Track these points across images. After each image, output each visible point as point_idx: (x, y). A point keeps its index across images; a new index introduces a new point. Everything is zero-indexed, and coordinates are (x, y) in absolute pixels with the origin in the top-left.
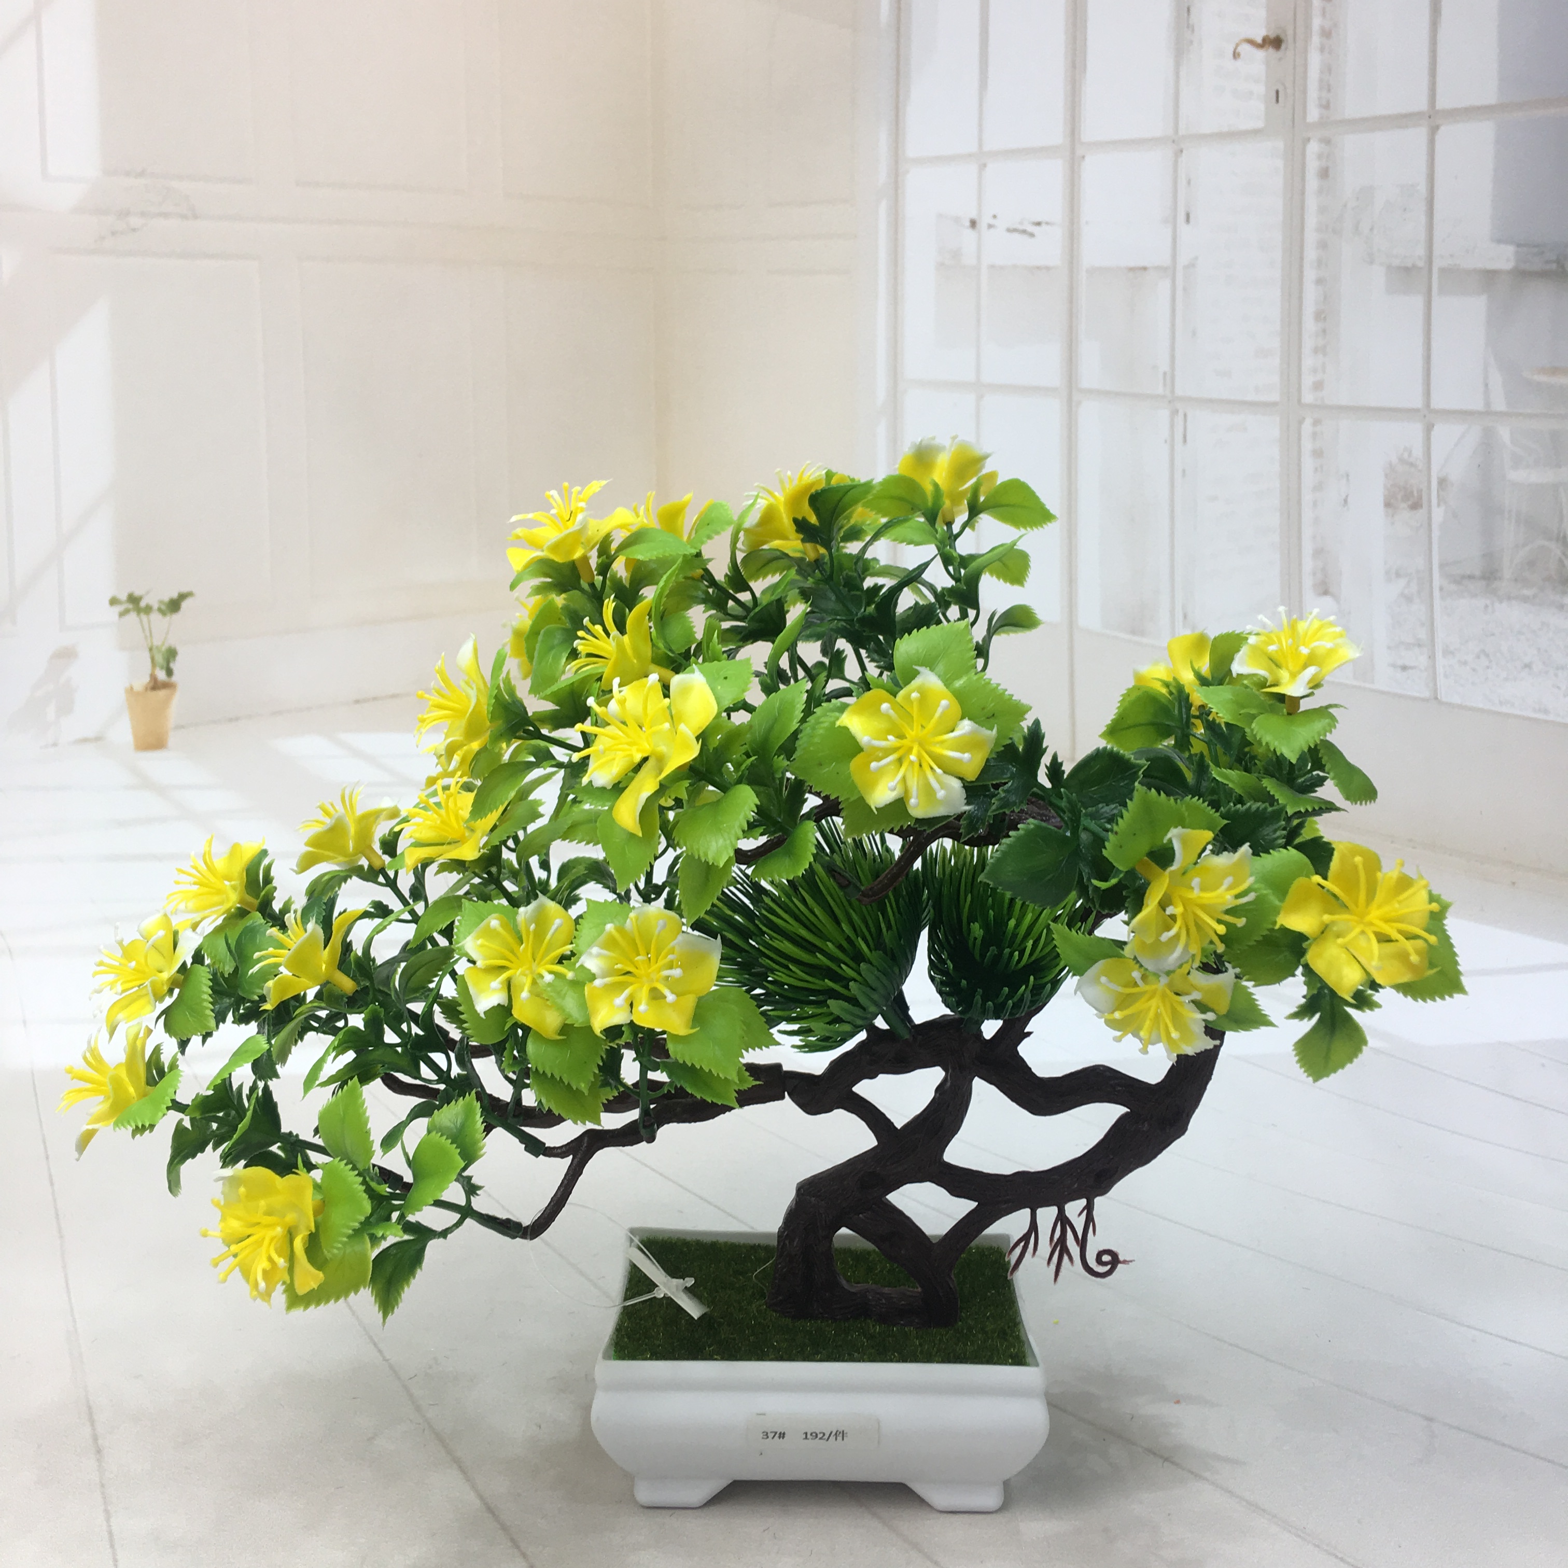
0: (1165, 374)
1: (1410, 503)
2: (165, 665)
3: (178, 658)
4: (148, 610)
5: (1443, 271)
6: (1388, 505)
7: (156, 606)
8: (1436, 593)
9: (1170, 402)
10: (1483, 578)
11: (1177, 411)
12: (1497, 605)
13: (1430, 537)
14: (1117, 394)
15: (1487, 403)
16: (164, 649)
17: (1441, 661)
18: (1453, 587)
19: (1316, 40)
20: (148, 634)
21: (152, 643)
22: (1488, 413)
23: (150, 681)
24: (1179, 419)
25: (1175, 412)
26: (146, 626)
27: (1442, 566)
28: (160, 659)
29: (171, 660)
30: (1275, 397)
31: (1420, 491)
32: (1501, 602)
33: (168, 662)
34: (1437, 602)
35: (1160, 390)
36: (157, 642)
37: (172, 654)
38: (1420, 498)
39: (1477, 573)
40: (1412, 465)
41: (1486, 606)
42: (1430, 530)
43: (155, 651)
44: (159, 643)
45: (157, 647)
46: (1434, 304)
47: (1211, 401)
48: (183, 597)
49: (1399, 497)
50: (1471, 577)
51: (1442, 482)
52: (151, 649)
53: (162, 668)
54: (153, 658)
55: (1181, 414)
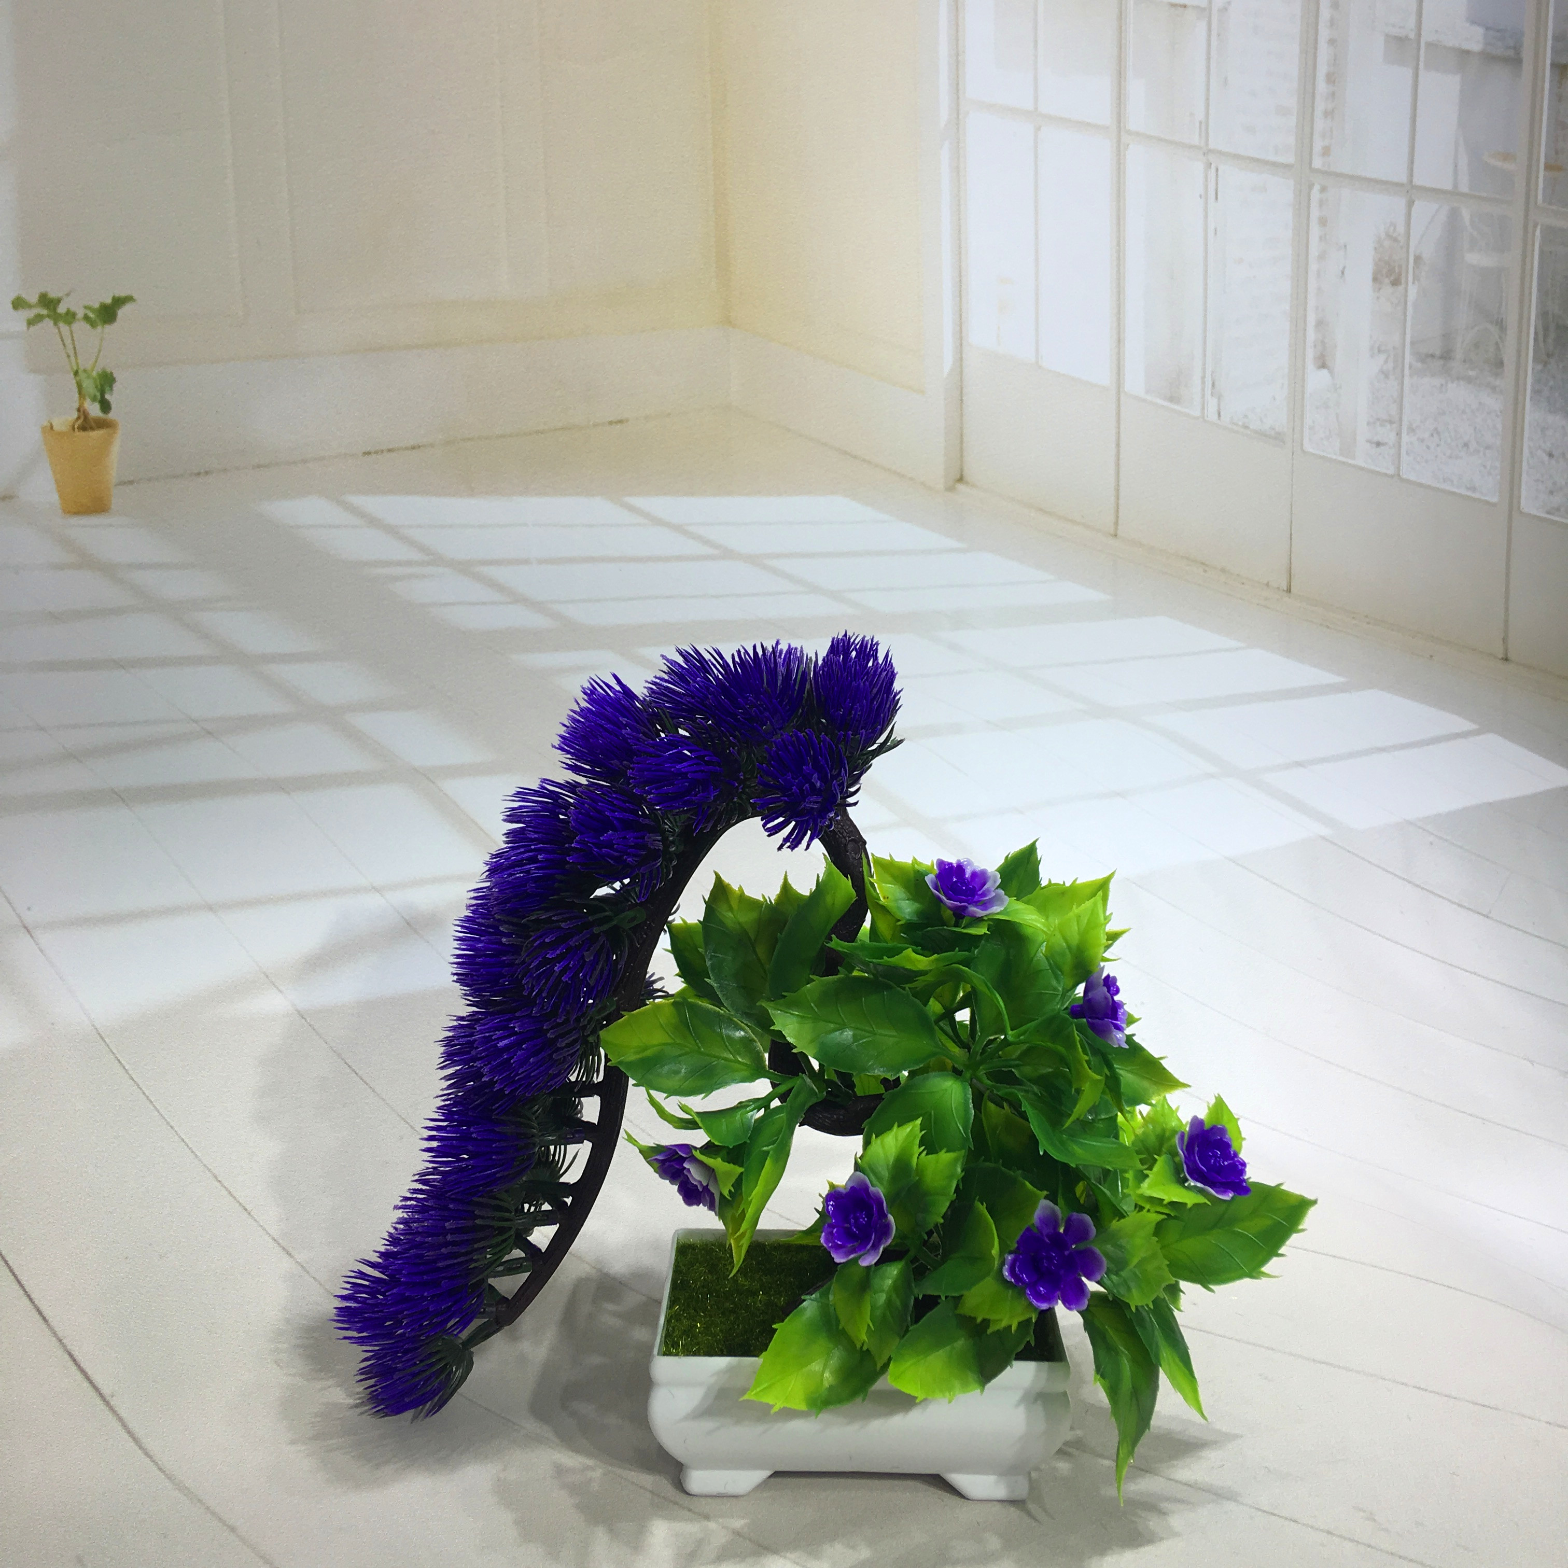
0: (1201, 123)
1: (1392, 278)
2: (99, 397)
3: (116, 387)
4: (70, 317)
5: (1429, 45)
6: (1375, 279)
7: (80, 314)
8: (1407, 371)
9: (1204, 154)
10: (1442, 357)
11: (1211, 164)
12: (1450, 385)
13: (1405, 314)
14: (1160, 140)
15: (1455, 185)
16: (94, 374)
17: (1405, 438)
18: (1419, 365)
20: (72, 353)
21: (77, 364)
22: (1454, 193)
23: (78, 418)
24: (1213, 174)
25: (1209, 165)
26: (68, 342)
27: (1413, 343)
28: (90, 386)
29: (107, 388)
30: (1290, 159)
31: (1400, 267)
32: (1452, 382)
33: (103, 394)
34: (1407, 380)
35: (1196, 140)
36: (85, 362)
37: (107, 381)
38: (1400, 274)
39: (1438, 353)
40: (1396, 240)
41: (1442, 385)
42: (1405, 308)
43: (82, 375)
44: (89, 367)
45: (85, 371)
46: (1421, 79)
47: (1237, 157)
48: (119, 302)
49: (1384, 271)
50: (1432, 356)
51: (1418, 259)
52: (76, 373)
53: (94, 399)
54: (80, 386)
55: (1213, 166)
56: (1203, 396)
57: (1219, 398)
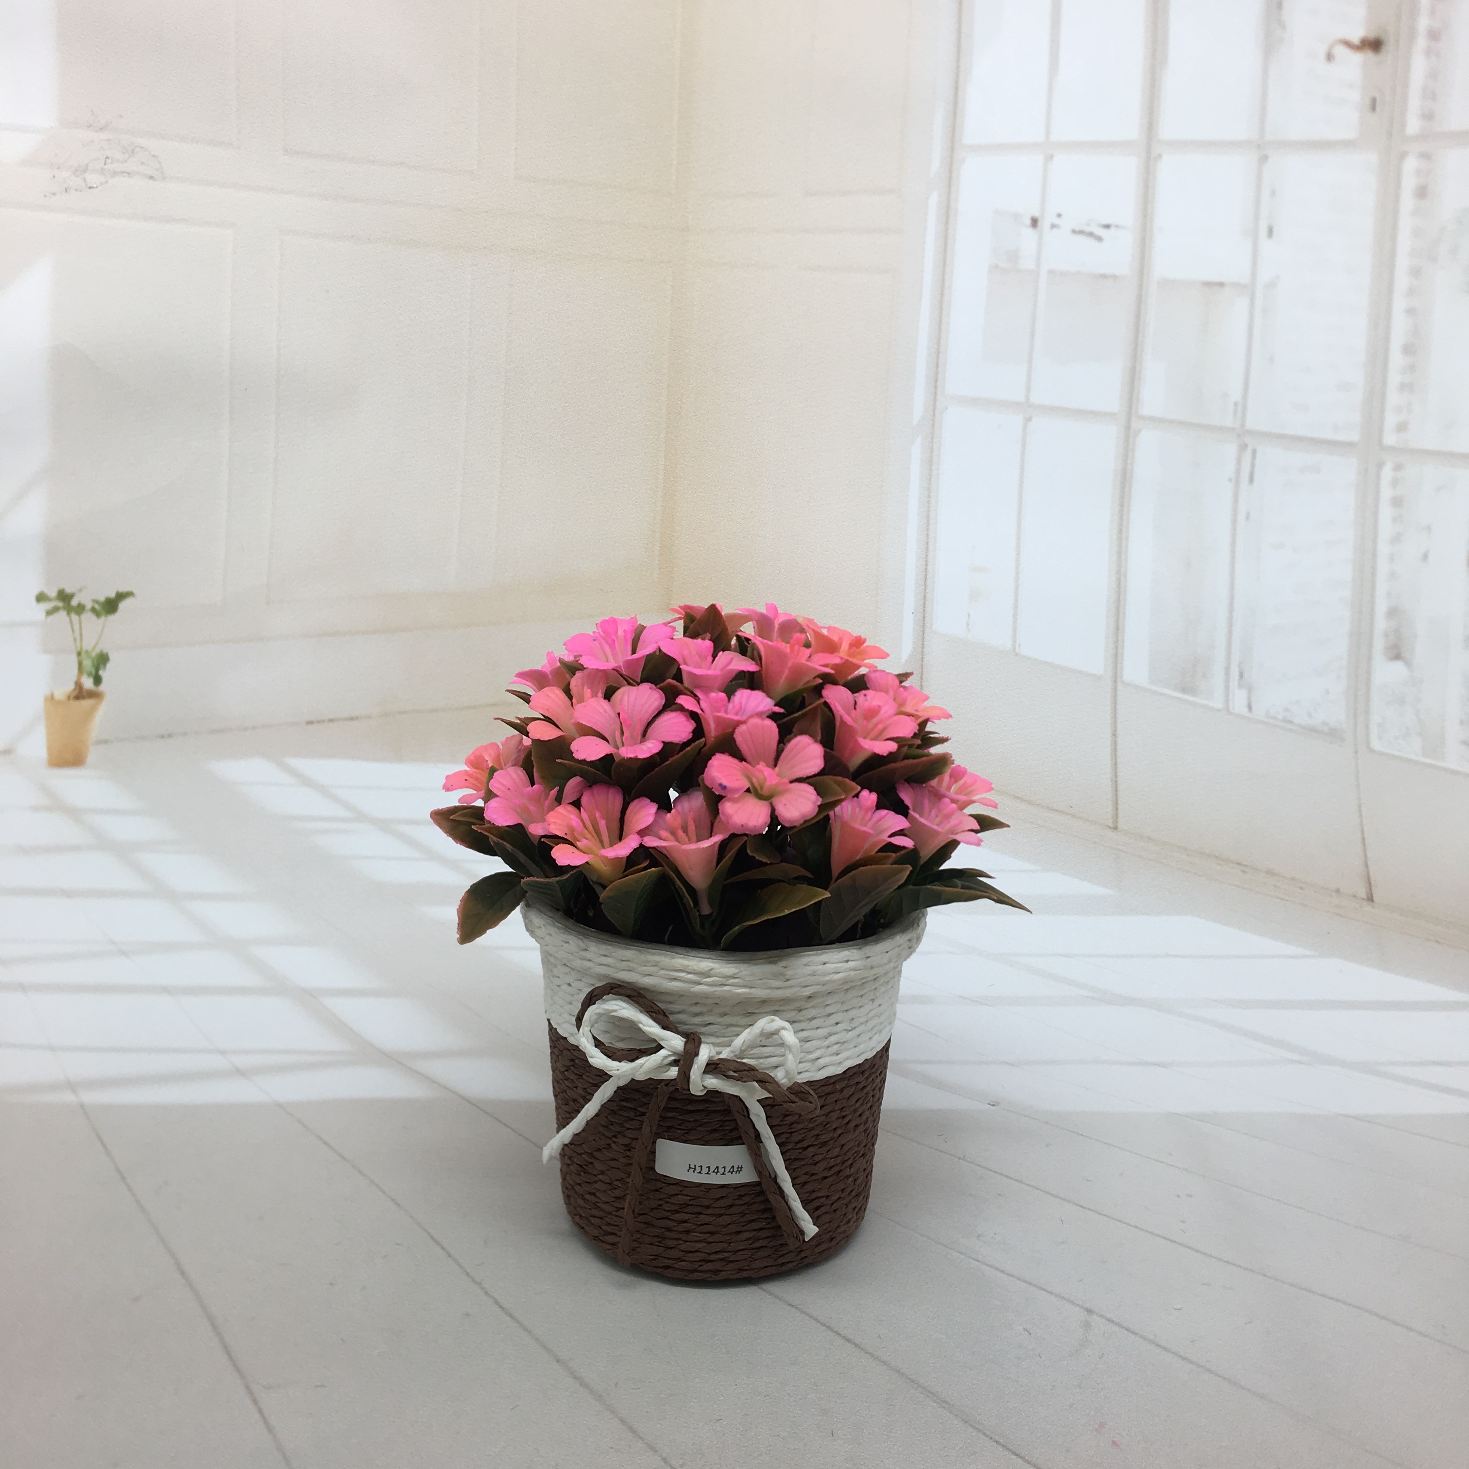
0: (1236, 404)
2: (94, 673)
3: (109, 665)
4: (80, 609)
7: (89, 606)
9: (1239, 436)
11: (1246, 446)
14: (1182, 424)
16: (94, 654)
19: (1421, 43)
20: (78, 637)
21: (81, 649)
23: (74, 690)
24: (1248, 454)
25: (1243, 447)
26: (76, 627)
28: (88, 664)
29: (101, 666)
30: (1354, 436)
33: (97, 669)
35: (1229, 422)
36: (86, 646)
37: (103, 659)
43: (83, 654)
44: (89, 648)
45: (87, 652)
47: (1283, 437)
48: (121, 596)
52: (79, 654)
53: (89, 674)
54: (80, 664)
55: (1249, 449)
56: (1227, 688)
57: (1250, 690)
